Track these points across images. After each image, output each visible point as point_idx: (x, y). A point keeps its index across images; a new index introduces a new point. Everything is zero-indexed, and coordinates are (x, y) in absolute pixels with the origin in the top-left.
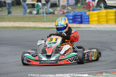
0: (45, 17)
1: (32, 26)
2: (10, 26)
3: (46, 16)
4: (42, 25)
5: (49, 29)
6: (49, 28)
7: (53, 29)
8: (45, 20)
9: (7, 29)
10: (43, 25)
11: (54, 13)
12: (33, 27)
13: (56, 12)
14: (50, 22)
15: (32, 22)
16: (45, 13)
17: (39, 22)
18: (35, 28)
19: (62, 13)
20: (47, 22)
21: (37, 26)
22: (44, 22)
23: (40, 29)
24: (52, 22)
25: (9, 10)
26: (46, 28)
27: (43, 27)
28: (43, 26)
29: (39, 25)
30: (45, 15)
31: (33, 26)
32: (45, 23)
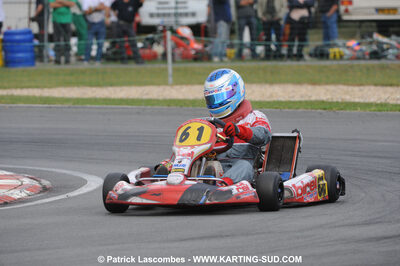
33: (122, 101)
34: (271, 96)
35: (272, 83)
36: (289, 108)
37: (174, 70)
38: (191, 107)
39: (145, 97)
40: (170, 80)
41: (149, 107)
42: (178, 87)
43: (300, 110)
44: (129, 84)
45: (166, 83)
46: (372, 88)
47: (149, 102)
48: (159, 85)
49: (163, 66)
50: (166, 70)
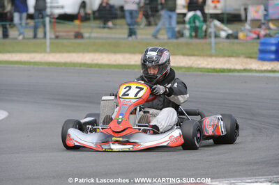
0: (213, 44)
1: (182, 65)
2: (132, 63)
3: (216, 43)
4: (206, 63)
5: (222, 74)
6: (222, 71)
7: (230, 74)
8: (213, 51)
9: (127, 70)
10: (208, 64)
11: (236, 38)
12: (185, 68)
13: (241, 35)
14: (224, 56)
15: (184, 55)
16: (213, 35)
17: (197, 55)
18: (189, 69)
19: (255, 36)
20: (217, 56)
21: (195, 66)
22: (211, 56)
23: (201, 73)
24: (229, 56)
25: (132, 27)
26: (215, 70)
27: (208, 69)
28: (209, 66)
29: (199, 62)
30: (213, 40)
31: (186, 66)
32: (214, 59)
33: (17, 63)
34: (115, 61)
35: (115, 52)
36: (129, 68)
37: (51, 43)
38: (63, 67)
39: (32, 60)
40: (48, 49)
41: (36, 66)
42: (53, 54)
43: (136, 70)
44: (21, 52)
45: (45, 51)
46: (182, 57)
47: (35, 63)
48: (41, 52)
49: (43, 41)
50: (45, 43)
